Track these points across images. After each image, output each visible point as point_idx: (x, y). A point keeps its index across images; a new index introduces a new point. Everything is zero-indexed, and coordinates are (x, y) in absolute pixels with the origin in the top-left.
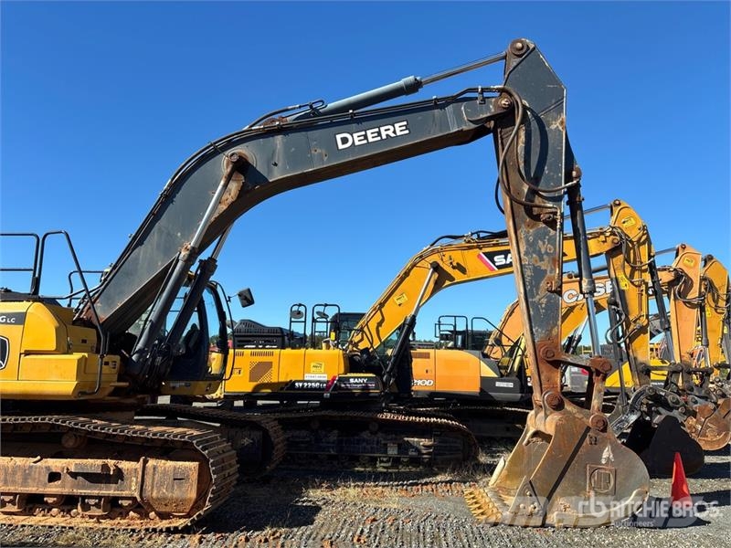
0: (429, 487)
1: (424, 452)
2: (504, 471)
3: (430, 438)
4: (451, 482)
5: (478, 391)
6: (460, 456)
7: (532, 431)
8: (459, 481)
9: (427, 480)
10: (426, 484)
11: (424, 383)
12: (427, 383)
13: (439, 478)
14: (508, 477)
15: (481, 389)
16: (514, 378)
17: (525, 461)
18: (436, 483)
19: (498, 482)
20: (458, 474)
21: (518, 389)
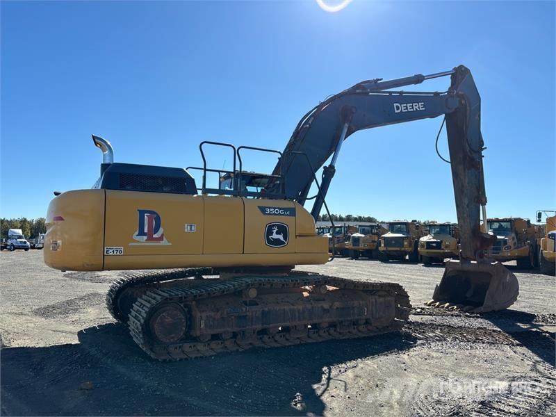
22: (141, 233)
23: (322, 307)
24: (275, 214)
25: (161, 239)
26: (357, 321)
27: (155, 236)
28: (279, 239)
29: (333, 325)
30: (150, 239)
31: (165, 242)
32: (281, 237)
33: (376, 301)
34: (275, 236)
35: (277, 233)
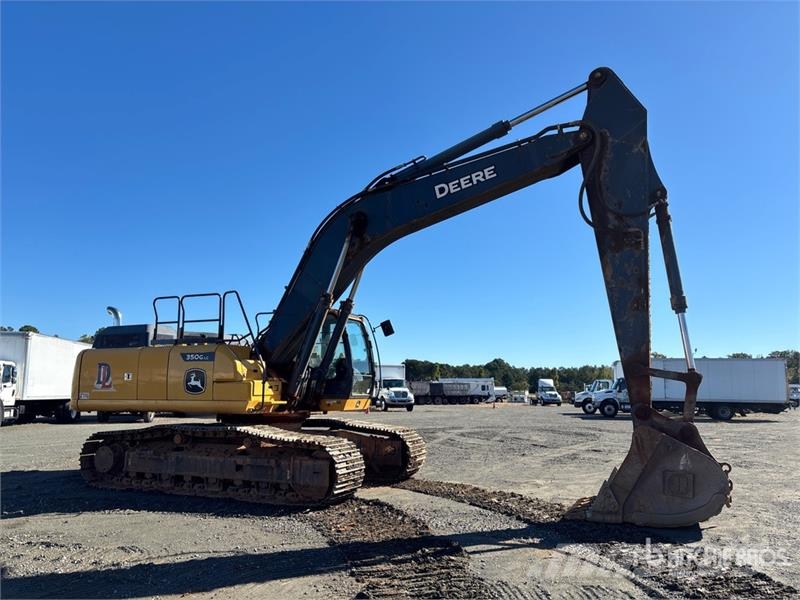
22: (99, 382)
23: (235, 462)
24: (194, 360)
25: (110, 386)
26: (278, 484)
27: (107, 384)
28: (196, 386)
29: (247, 484)
30: (104, 386)
31: (112, 389)
32: (198, 384)
33: (301, 464)
34: (193, 383)
35: (196, 380)
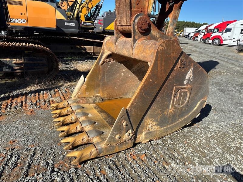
0: (19, 99)
1: (17, 68)
2: (84, 86)
3: (20, 58)
4: (39, 91)
5: (55, 27)
6: (46, 69)
7: (107, 53)
8: (46, 90)
9: (19, 92)
10: (17, 96)
11: (19, 21)
12: (22, 21)
13: (29, 89)
14: (87, 89)
15: (57, 26)
16: (75, 21)
17: (100, 76)
18: (26, 94)
19: (79, 94)
20: (45, 84)
21: (77, 27)
